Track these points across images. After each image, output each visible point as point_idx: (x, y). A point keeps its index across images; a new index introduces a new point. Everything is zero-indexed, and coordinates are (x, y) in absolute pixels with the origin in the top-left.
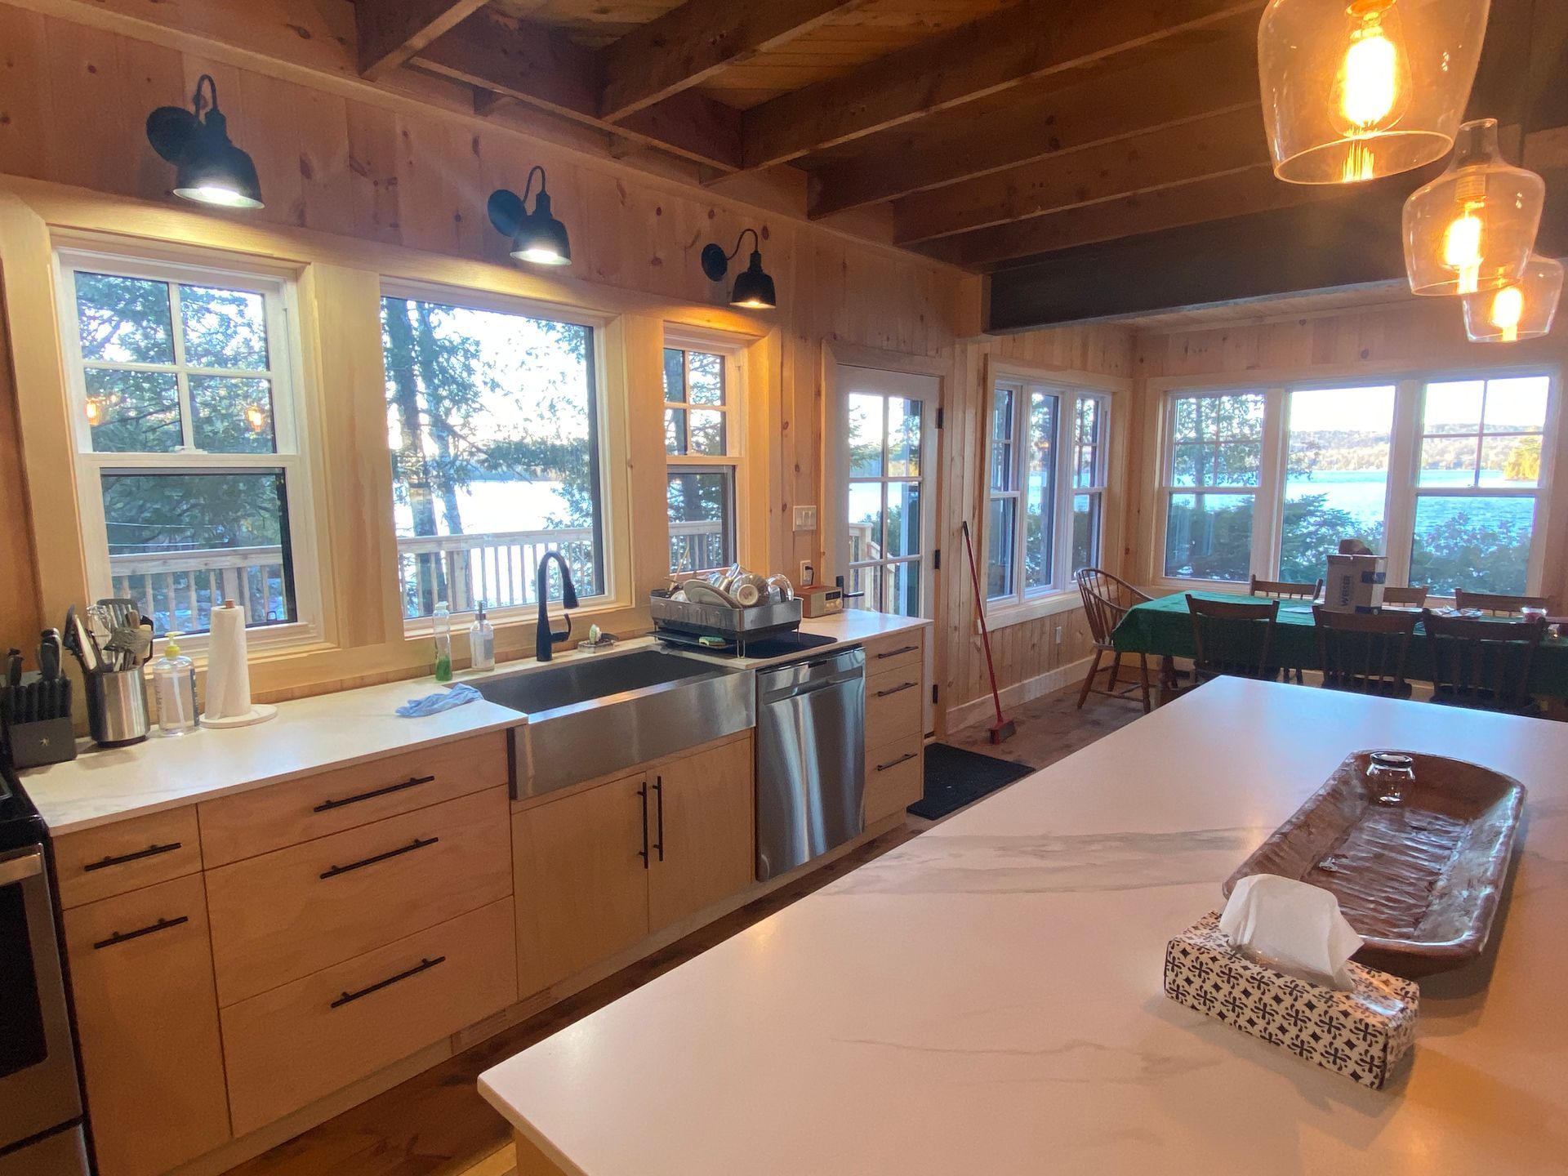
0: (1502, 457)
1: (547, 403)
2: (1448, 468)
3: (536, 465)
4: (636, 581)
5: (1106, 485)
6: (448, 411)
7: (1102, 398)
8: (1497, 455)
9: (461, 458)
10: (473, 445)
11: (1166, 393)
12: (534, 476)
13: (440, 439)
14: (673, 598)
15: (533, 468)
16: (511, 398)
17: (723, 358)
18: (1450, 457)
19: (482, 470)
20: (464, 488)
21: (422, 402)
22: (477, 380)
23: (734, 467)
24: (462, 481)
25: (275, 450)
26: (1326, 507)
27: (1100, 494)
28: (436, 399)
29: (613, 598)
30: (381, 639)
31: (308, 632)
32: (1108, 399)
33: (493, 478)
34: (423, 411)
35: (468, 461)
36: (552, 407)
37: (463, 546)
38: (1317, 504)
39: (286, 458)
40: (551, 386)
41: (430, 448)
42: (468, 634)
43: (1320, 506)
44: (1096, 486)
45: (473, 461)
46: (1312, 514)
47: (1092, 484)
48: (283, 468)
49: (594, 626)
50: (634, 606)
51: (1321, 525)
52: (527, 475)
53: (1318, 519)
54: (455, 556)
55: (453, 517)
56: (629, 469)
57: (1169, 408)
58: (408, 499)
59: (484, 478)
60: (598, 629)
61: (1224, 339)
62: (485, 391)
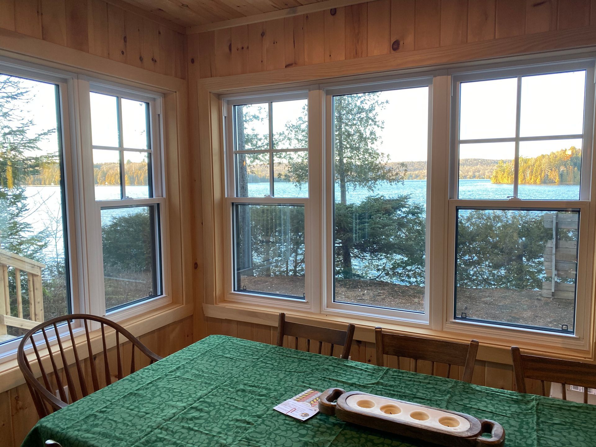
0: (490, 173)
2: (470, 178)
5: (164, 196)
7: (154, 100)
8: (488, 172)
11: (219, 96)
18: (470, 174)
26: (410, 202)
27: (158, 205)
32: (160, 101)
38: (406, 200)
43: (407, 202)
44: (154, 197)
46: (403, 206)
47: (151, 195)
51: (408, 213)
53: (407, 209)
57: (224, 113)
61: (263, 35)
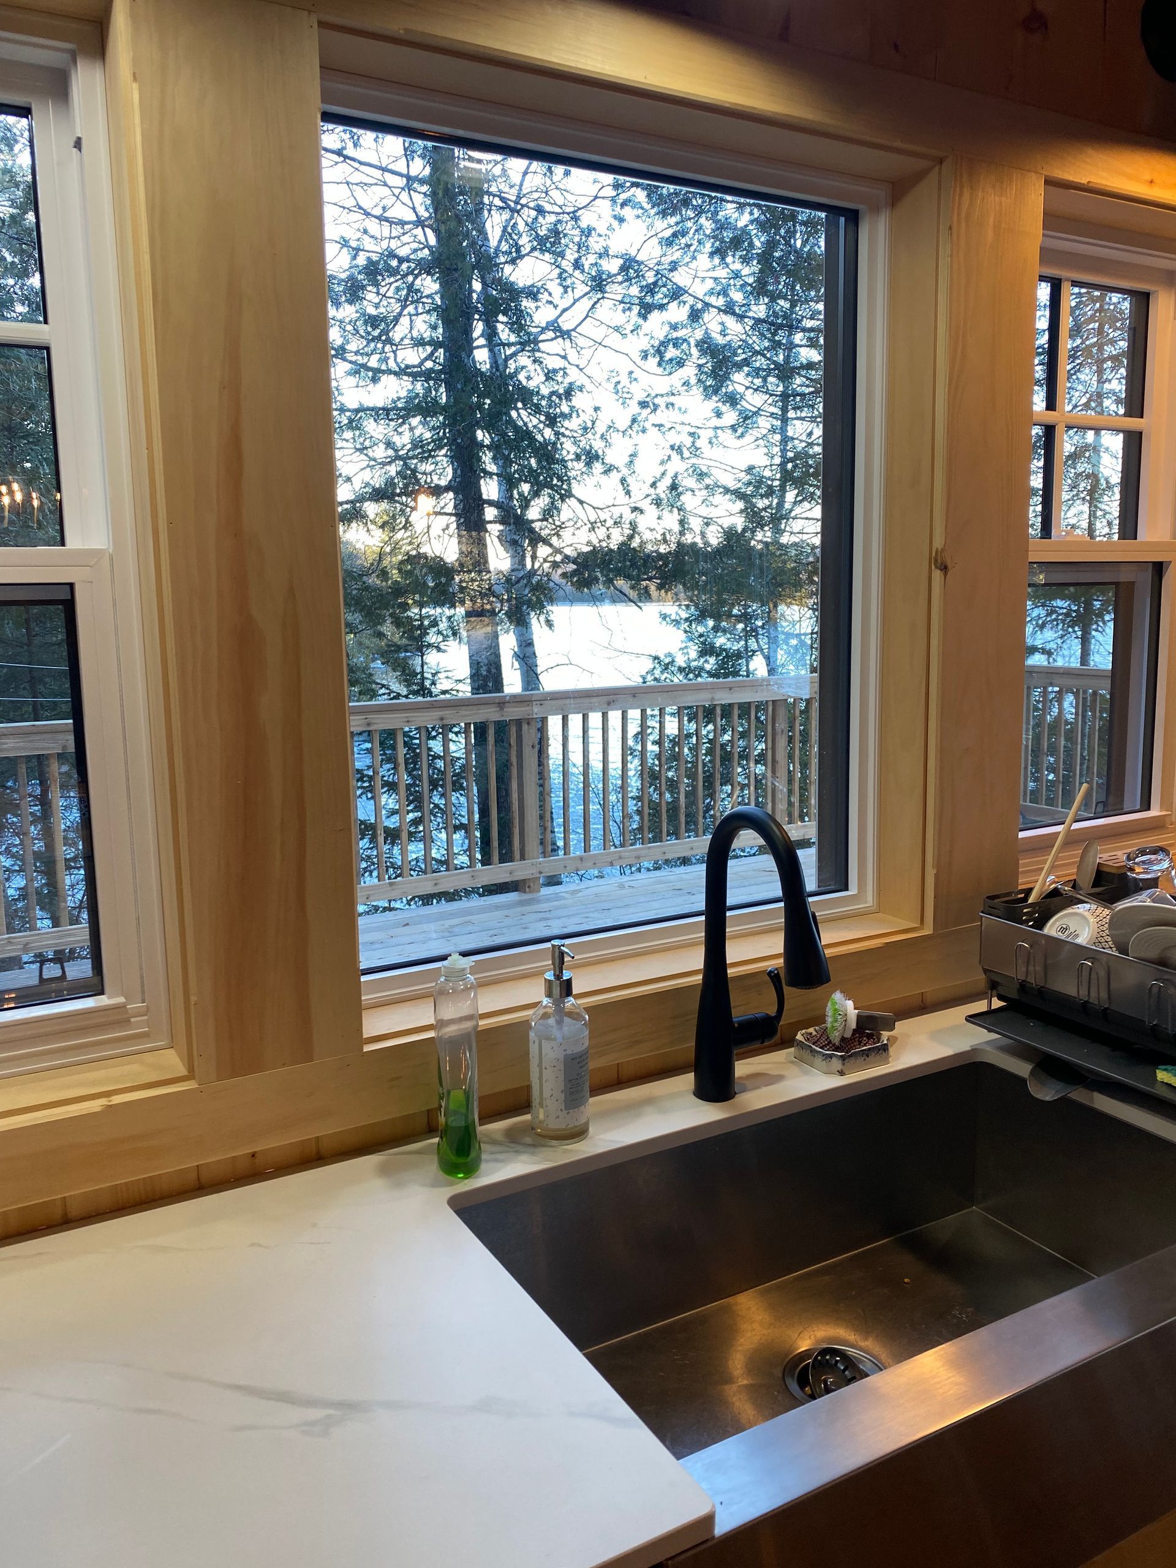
1: (667, 481)
3: (650, 579)
4: (938, 866)
6: (526, 503)
9: (540, 572)
10: (558, 551)
12: (645, 596)
13: (512, 544)
14: (1051, 929)
15: (644, 583)
16: (615, 476)
17: (1142, 300)
19: (569, 588)
20: (542, 618)
21: (490, 489)
22: (568, 449)
23: (1159, 569)
24: (539, 606)
25: (63, 544)
28: (509, 482)
29: (870, 900)
30: (304, 1051)
31: (125, 1022)
33: (582, 600)
34: (491, 503)
35: (548, 575)
36: (674, 487)
37: (537, 711)
39: (89, 557)
40: (674, 455)
41: (499, 559)
42: (525, 1024)
45: (556, 576)
48: (71, 586)
49: (838, 996)
50: (928, 931)
52: (633, 594)
54: (525, 727)
55: (526, 657)
56: (937, 575)
58: (464, 634)
59: (571, 600)
60: (850, 1004)
62: (576, 468)
